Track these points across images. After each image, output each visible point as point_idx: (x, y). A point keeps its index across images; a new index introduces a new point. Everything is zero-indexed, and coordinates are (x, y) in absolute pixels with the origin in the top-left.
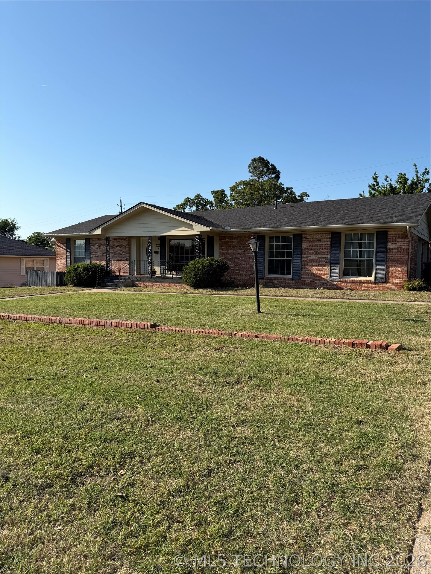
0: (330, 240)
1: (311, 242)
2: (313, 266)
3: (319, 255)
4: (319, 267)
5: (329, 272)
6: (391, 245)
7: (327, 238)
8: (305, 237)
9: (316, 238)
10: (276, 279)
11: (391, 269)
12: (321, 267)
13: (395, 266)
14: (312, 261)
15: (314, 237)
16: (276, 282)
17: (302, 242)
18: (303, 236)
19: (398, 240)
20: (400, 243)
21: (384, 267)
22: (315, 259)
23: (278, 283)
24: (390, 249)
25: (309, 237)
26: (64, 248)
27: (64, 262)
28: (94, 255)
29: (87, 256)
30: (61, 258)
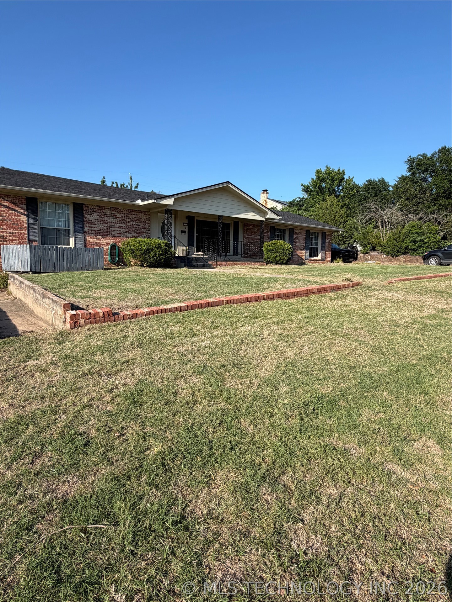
1: (297, 235)
3: (301, 243)
4: (300, 251)
5: (305, 254)
7: (304, 233)
9: (300, 233)
11: (326, 253)
13: (328, 251)
14: (297, 247)
15: (299, 231)
17: (293, 234)
20: (329, 239)
22: (299, 246)
24: (326, 242)
25: (296, 231)
26: (22, 211)
27: (21, 233)
28: (92, 227)
29: (77, 229)
30: (12, 228)
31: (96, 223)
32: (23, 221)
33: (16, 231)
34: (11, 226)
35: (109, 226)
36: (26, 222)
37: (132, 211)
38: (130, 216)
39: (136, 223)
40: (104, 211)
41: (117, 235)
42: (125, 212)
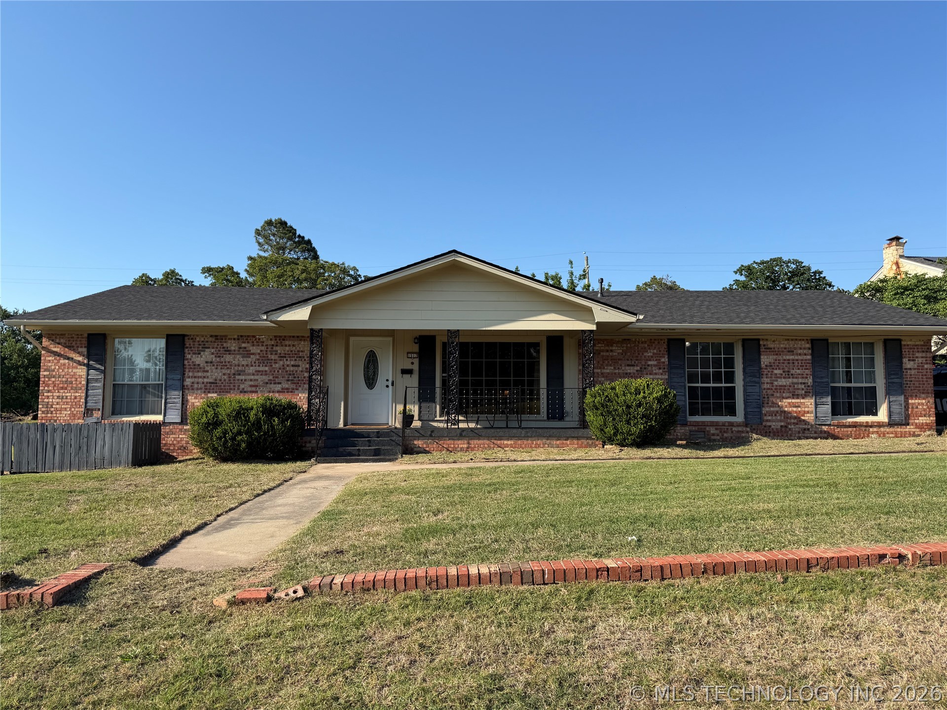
0: (810, 351)
1: (777, 354)
2: (783, 398)
3: (793, 378)
4: (793, 401)
5: (813, 409)
6: (908, 362)
7: (805, 349)
8: (764, 345)
9: (785, 348)
10: (713, 424)
11: (910, 401)
12: (798, 401)
13: (916, 396)
14: (780, 389)
15: (782, 346)
16: (713, 430)
17: (759, 355)
18: (761, 343)
19: (917, 355)
20: (920, 360)
21: (902, 398)
22: (785, 386)
23: (718, 432)
24: (906, 369)
25: (772, 346)
26: (80, 359)
27: (76, 398)
28: (199, 377)
29: (169, 383)
30: (62, 388)
31: (207, 368)
32: (80, 376)
33: (68, 394)
34: (61, 385)
35: (233, 371)
36: (84, 377)
37: (284, 338)
38: (278, 348)
39: (292, 363)
40: (225, 345)
41: (250, 389)
42: (270, 343)
